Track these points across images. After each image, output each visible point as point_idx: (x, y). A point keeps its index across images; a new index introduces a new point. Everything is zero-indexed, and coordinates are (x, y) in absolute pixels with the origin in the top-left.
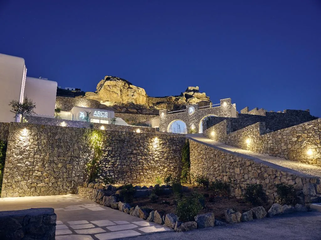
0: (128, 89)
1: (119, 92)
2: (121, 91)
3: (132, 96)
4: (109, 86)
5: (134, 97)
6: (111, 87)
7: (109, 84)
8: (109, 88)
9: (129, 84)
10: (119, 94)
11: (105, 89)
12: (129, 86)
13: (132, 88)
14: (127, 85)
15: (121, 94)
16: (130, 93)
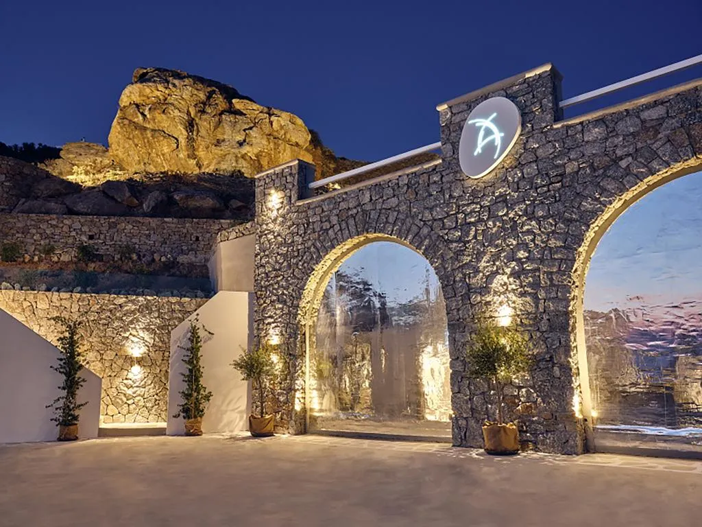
0: (221, 114)
1: (181, 133)
2: (190, 125)
3: (241, 144)
4: (137, 106)
5: (246, 149)
6: (146, 113)
7: (137, 99)
8: (141, 118)
9: (230, 94)
10: (183, 141)
11: (126, 122)
12: (231, 103)
13: (242, 114)
14: (220, 100)
15: (190, 140)
16: (231, 134)
